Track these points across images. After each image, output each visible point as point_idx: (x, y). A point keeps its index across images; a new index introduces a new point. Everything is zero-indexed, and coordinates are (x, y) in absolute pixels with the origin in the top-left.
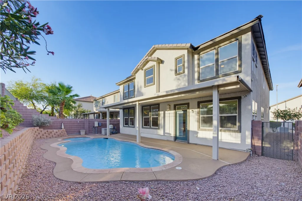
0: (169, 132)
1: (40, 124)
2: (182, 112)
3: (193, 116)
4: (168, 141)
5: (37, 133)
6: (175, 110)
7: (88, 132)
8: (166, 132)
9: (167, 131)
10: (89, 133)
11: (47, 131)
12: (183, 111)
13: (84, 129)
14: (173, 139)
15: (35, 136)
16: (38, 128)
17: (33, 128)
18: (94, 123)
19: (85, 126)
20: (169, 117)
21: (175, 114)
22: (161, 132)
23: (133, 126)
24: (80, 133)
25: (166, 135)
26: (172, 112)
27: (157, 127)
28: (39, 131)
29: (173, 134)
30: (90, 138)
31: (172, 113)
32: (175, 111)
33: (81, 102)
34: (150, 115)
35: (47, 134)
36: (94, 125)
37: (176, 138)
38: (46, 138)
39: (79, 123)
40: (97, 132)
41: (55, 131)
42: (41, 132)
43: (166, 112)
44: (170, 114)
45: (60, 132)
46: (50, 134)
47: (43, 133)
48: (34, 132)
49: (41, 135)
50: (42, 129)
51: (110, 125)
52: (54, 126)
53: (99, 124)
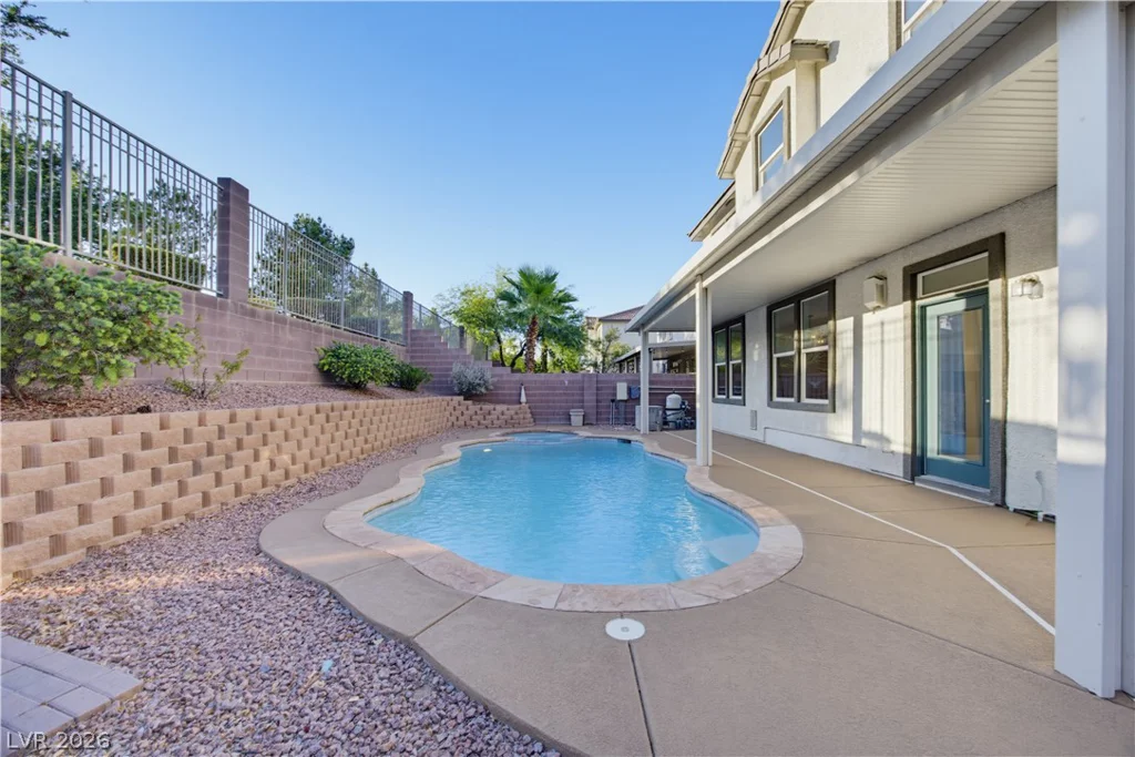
0: (879, 431)
1: (465, 388)
2: (960, 305)
3: (1037, 320)
4: (874, 475)
5: (458, 413)
6: (914, 298)
7: (595, 417)
8: (866, 427)
9: (871, 423)
10: (597, 419)
11: (481, 409)
12: (960, 296)
13: (582, 407)
14: (898, 470)
15: (453, 419)
16: (461, 398)
17: (449, 398)
18: (615, 388)
19: (586, 398)
20: (882, 341)
21: (909, 322)
22: (840, 427)
23: (740, 398)
24: (570, 419)
25: (864, 442)
26: (899, 312)
27: (826, 402)
28: (463, 408)
29: (900, 443)
30: (576, 434)
31: (895, 321)
32: (909, 303)
33: (615, 325)
34: (796, 343)
35: (479, 417)
36: (615, 395)
37: (918, 464)
38: (476, 426)
39: (567, 388)
40: (626, 419)
41: (500, 408)
42: (467, 409)
43: (868, 318)
44: (886, 328)
45: (513, 412)
46: (487, 417)
47: (471, 412)
48: (450, 408)
49: (466, 417)
50: (470, 402)
51: (670, 396)
52: (497, 395)
53: (633, 391)
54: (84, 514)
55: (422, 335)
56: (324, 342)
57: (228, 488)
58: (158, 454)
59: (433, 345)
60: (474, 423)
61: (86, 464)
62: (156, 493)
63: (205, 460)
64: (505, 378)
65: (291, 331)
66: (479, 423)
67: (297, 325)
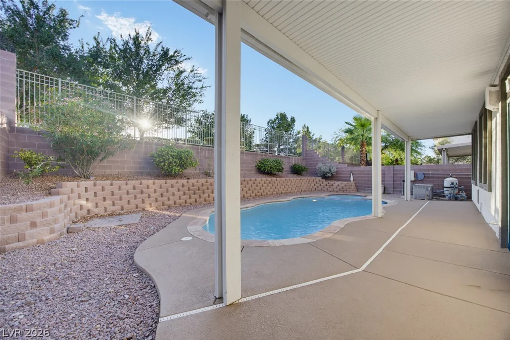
1: (322, 174)
5: (318, 184)
7: (392, 190)
10: (394, 191)
13: (384, 184)
15: (316, 187)
16: (320, 178)
17: (314, 178)
19: (387, 179)
28: (321, 182)
35: (328, 187)
41: (338, 183)
42: (323, 183)
45: (343, 185)
46: (331, 187)
47: (324, 184)
48: (315, 182)
49: (322, 187)
50: (324, 180)
51: (446, 179)
52: (337, 177)
53: (419, 175)
54: (169, 199)
55: (309, 152)
56: (259, 158)
57: (202, 199)
58: (186, 188)
59: (313, 156)
60: (325, 189)
61: (170, 189)
62: (184, 197)
63: (197, 191)
64: (344, 169)
65: (246, 156)
66: (327, 189)
67: (248, 154)
